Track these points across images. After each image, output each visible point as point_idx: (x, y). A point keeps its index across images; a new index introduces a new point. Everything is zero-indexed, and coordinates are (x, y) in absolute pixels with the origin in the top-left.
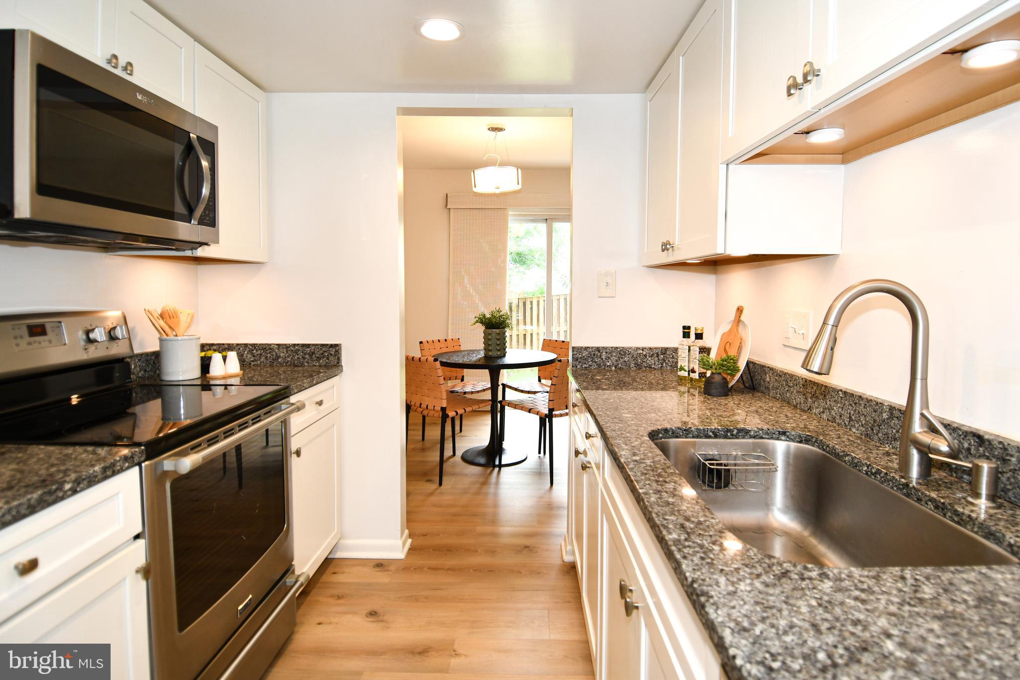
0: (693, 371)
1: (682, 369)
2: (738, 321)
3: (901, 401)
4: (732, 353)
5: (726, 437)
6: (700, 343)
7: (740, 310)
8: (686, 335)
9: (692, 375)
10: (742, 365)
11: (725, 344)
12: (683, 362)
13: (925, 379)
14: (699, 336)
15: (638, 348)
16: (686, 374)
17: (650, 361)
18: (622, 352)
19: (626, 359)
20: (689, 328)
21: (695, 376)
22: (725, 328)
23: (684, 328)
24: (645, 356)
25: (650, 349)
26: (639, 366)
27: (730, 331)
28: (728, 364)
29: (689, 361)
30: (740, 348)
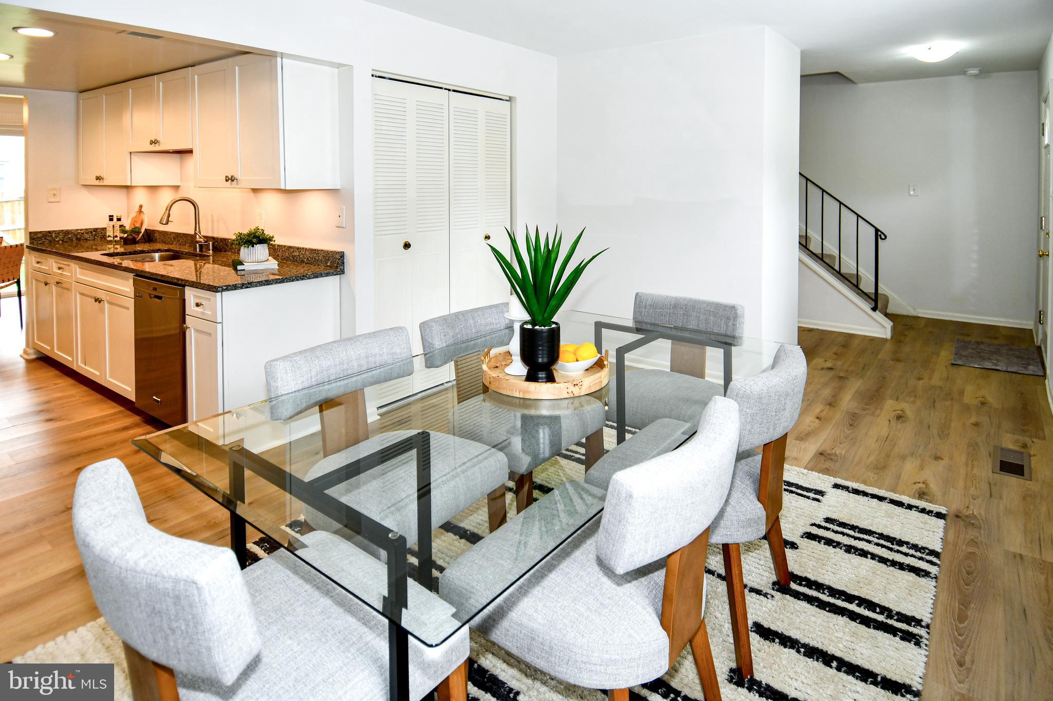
0: (116, 237)
1: (109, 236)
2: (140, 211)
3: (193, 233)
4: (138, 225)
5: (135, 254)
6: (119, 223)
7: (141, 207)
8: (111, 219)
9: (116, 239)
10: (143, 231)
11: (134, 221)
12: (110, 232)
13: (199, 224)
14: (119, 220)
15: (77, 230)
16: (112, 239)
17: (86, 236)
18: (67, 232)
19: (70, 236)
20: (113, 216)
21: (118, 239)
22: (133, 215)
23: (110, 216)
24: (83, 233)
25: (86, 229)
26: (78, 240)
27: (136, 217)
28: (136, 231)
29: (114, 232)
30: (142, 224)
